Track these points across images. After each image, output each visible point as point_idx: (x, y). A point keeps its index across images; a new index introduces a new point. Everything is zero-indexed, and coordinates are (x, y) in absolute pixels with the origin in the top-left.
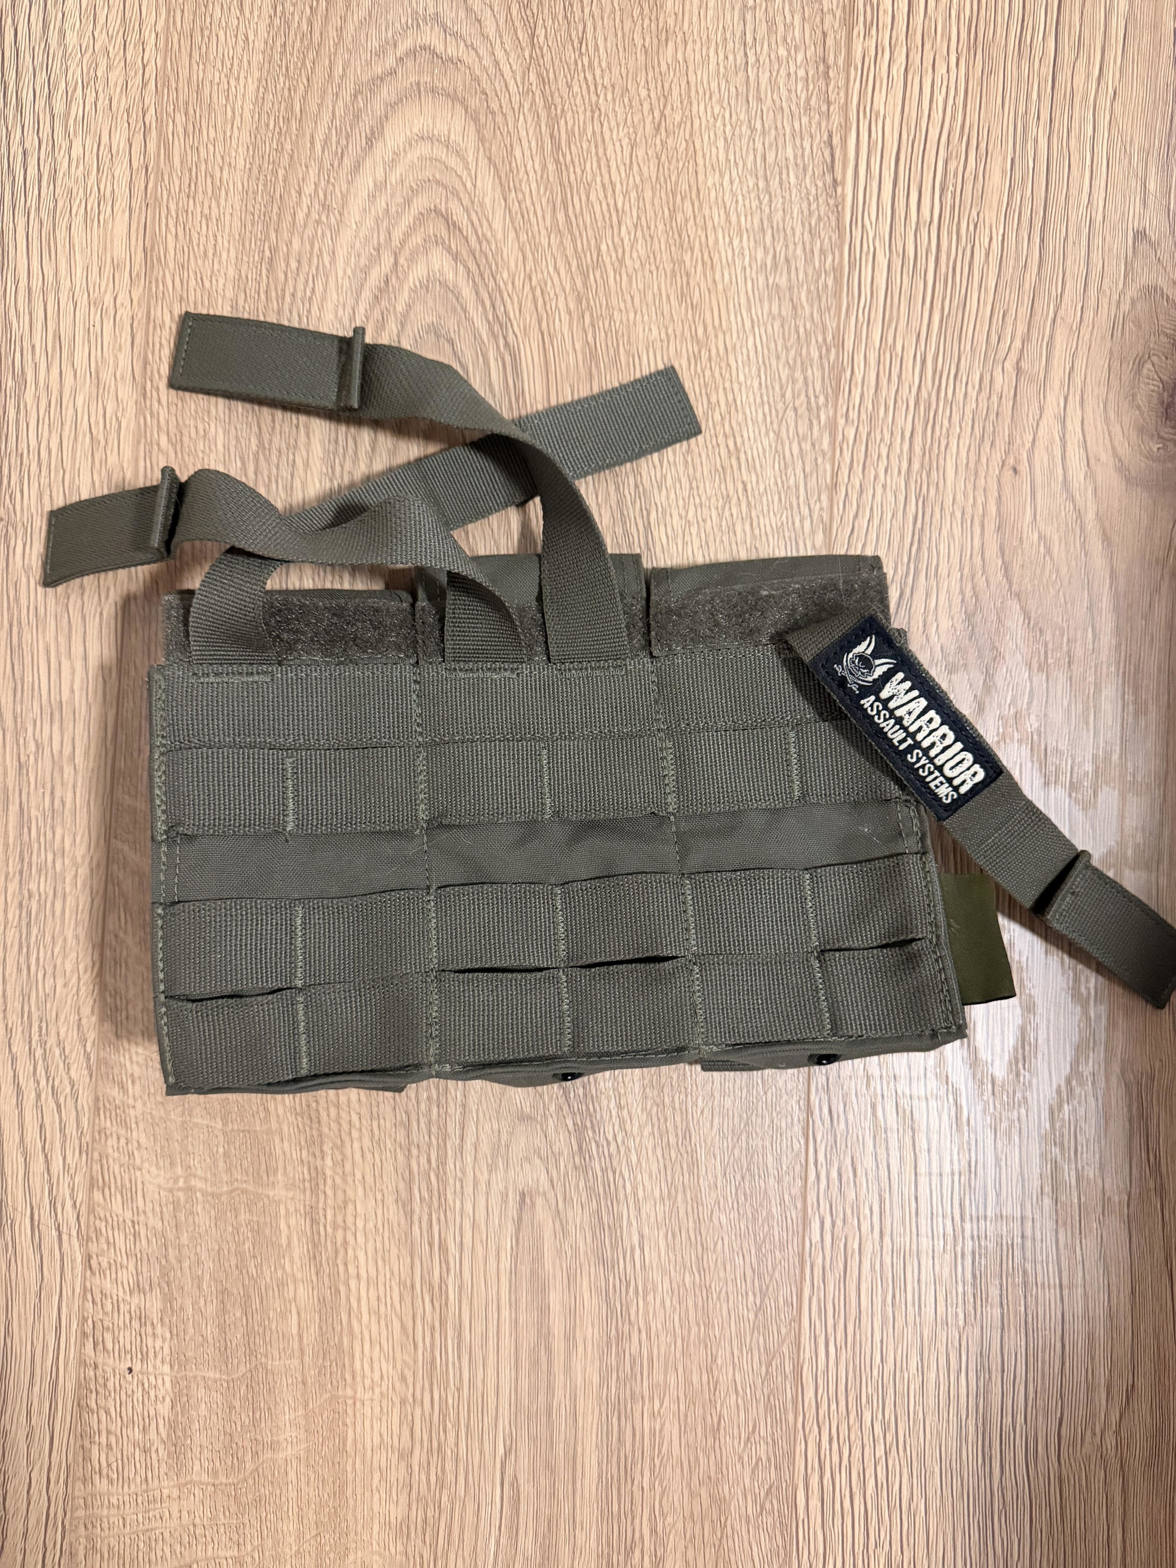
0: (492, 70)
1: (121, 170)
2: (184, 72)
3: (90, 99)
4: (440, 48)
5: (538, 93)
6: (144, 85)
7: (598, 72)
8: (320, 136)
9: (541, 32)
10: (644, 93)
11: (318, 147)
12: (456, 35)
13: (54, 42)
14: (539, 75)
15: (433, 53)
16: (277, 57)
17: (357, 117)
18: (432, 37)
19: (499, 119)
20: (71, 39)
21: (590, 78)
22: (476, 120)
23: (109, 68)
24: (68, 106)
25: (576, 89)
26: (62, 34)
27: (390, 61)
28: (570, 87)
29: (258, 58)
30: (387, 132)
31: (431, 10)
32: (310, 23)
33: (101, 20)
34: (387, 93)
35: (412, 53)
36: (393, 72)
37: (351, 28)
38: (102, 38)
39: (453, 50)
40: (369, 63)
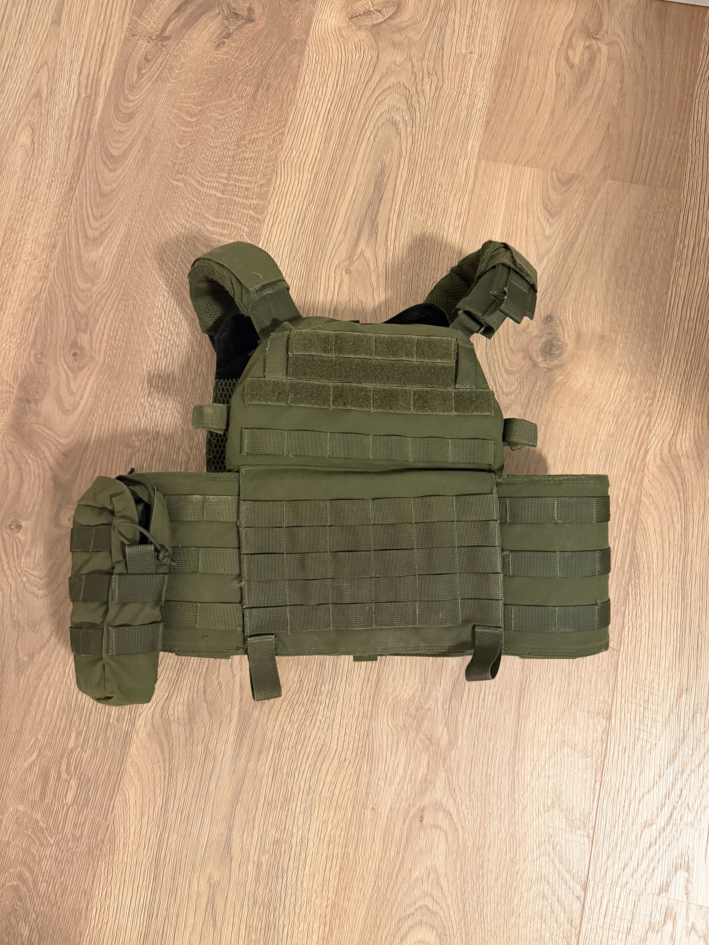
0: (448, 918)
1: (315, 938)
2: (341, 903)
3: (308, 909)
4: (430, 907)
5: (463, 930)
6: (327, 906)
7: (486, 924)
8: (384, 936)
9: (467, 906)
10: (502, 935)
11: (383, 939)
12: (437, 903)
13: (299, 885)
14: (465, 923)
15: (428, 908)
16: (373, 901)
17: (398, 930)
18: (428, 902)
19: (448, 938)
20: (305, 884)
21: (483, 926)
22: (440, 937)
23: (316, 898)
24: (301, 911)
25: (477, 930)
26: (302, 882)
27: (412, 910)
28: (475, 929)
29: (367, 901)
30: (408, 937)
31: (429, 892)
32: (387, 891)
33: (316, 878)
34: (410, 922)
35: (421, 907)
36: (413, 914)
37: (400, 895)
38: (315, 886)
39: (435, 908)
40: (405, 909)
